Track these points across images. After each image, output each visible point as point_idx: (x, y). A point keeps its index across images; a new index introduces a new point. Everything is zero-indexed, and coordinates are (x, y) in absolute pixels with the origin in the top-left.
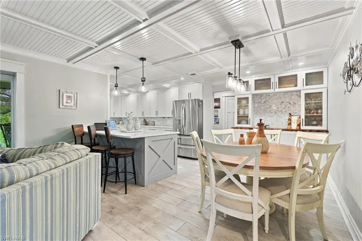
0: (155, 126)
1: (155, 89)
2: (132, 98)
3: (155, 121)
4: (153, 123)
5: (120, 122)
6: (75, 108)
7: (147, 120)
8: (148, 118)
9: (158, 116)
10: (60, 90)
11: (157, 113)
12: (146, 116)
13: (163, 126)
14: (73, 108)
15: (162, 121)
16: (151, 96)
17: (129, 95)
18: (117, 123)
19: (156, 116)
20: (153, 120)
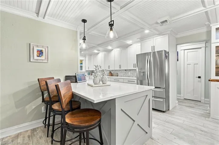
0: (118, 77)
1: (118, 47)
2: (101, 55)
3: (118, 73)
4: (117, 75)
5: (93, 74)
6: (46, 61)
7: (112, 72)
8: (113, 70)
9: (121, 69)
10: (30, 44)
11: (120, 66)
12: (111, 69)
13: (125, 77)
14: (44, 61)
15: (124, 73)
16: (116, 52)
17: (98, 53)
18: (91, 74)
19: (120, 69)
20: (116, 72)
